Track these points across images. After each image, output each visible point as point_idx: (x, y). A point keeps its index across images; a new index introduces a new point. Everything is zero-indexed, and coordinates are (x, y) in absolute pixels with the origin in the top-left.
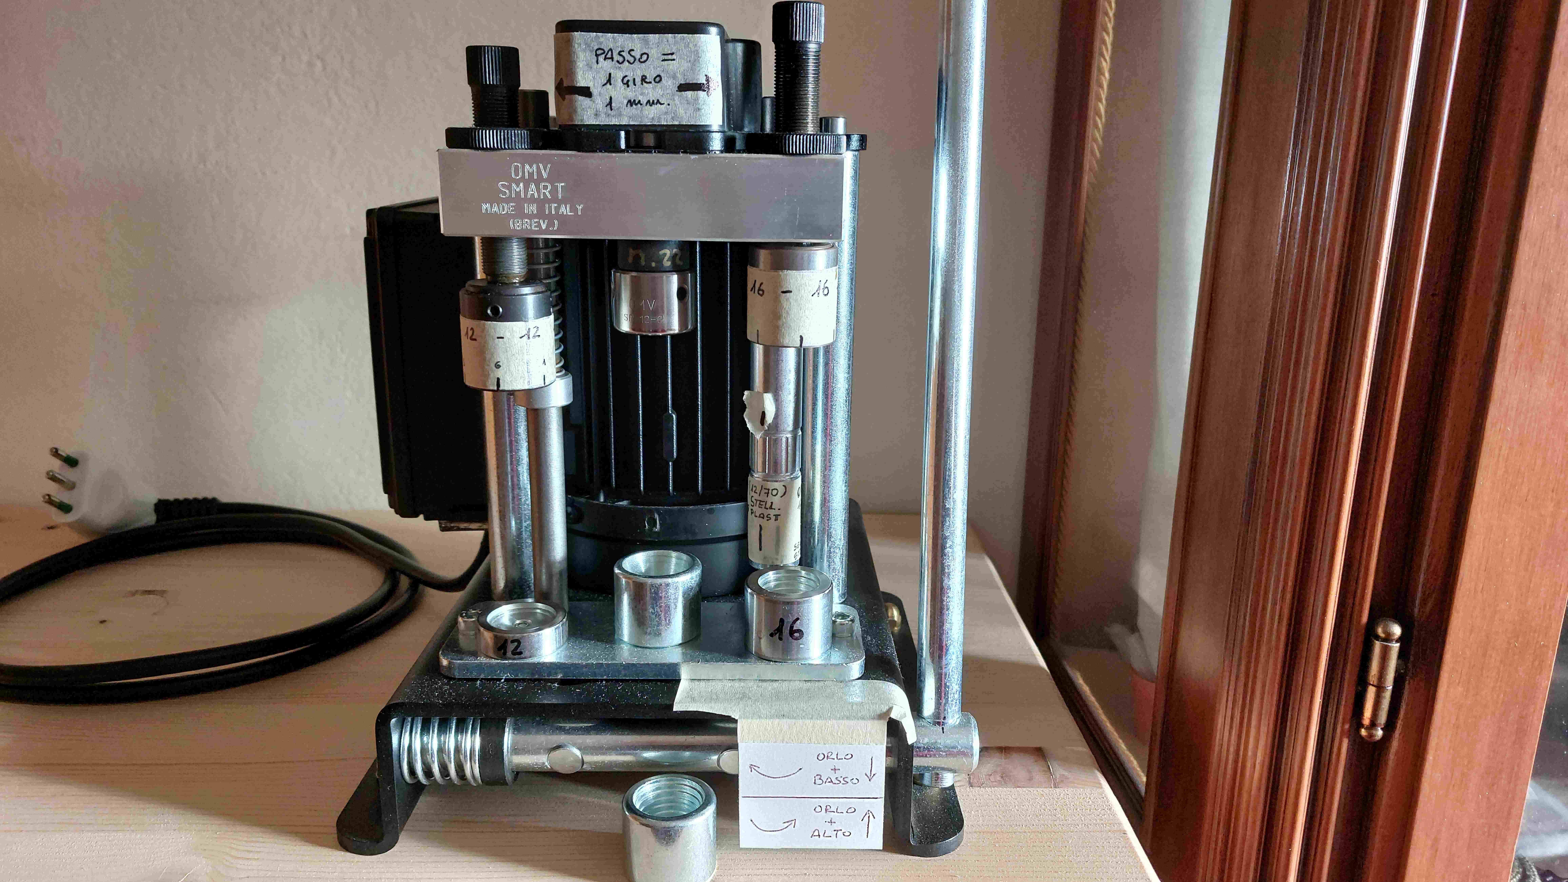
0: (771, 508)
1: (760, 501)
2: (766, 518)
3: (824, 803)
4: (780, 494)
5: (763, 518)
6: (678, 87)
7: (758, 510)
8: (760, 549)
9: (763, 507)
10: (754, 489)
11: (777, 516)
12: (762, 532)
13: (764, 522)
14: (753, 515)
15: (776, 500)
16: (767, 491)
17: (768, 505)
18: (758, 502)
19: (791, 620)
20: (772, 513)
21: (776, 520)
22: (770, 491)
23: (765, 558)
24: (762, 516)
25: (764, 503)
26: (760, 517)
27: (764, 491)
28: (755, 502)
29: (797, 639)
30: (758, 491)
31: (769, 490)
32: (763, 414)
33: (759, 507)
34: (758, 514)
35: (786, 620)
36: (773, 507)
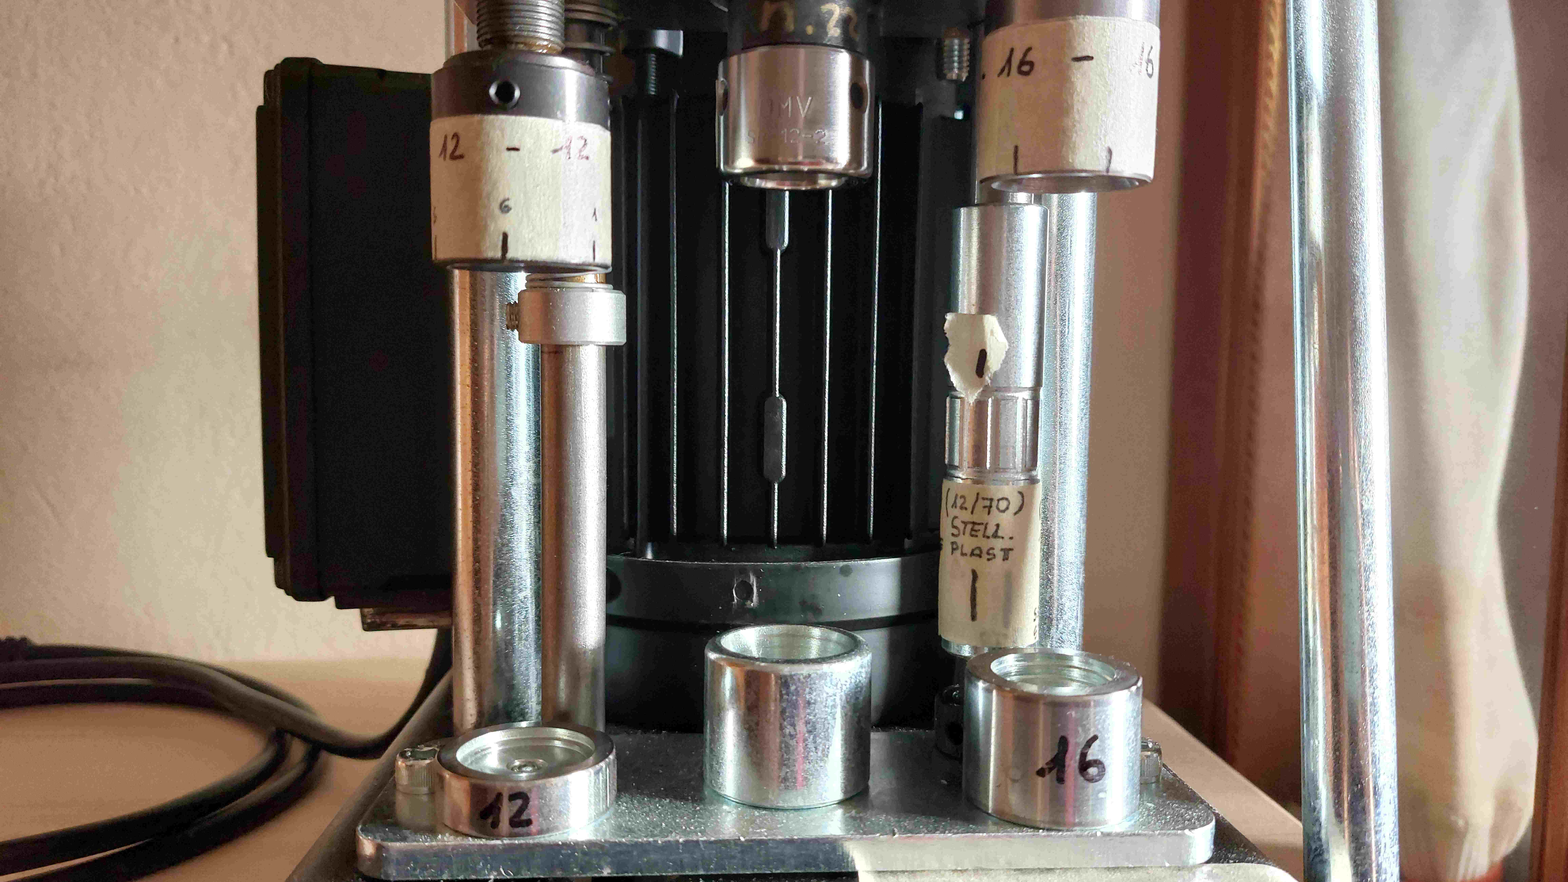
0: (995, 535)
1: (974, 523)
2: (985, 556)
4: (1013, 508)
5: (980, 557)
7: (967, 542)
8: (974, 617)
9: (980, 534)
10: (959, 502)
11: (1007, 551)
12: (977, 585)
13: (980, 564)
14: (958, 552)
15: (1006, 520)
16: (987, 503)
17: (991, 531)
18: (969, 527)
19: (1082, 740)
20: (998, 544)
21: (1005, 558)
22: (994, 504)
23: (982, 634)
24: (977, 553)
25: (982, 528)
26: (972, 554)
27: (981, 503)
28: (961, 526)
29: (1091, 780)
30: (969, 505)
31: (991, 500)
32: (983, 355)
33: (972, 536)
34: (967, 550)
35: (1072, 741)
36: (1000, 533)
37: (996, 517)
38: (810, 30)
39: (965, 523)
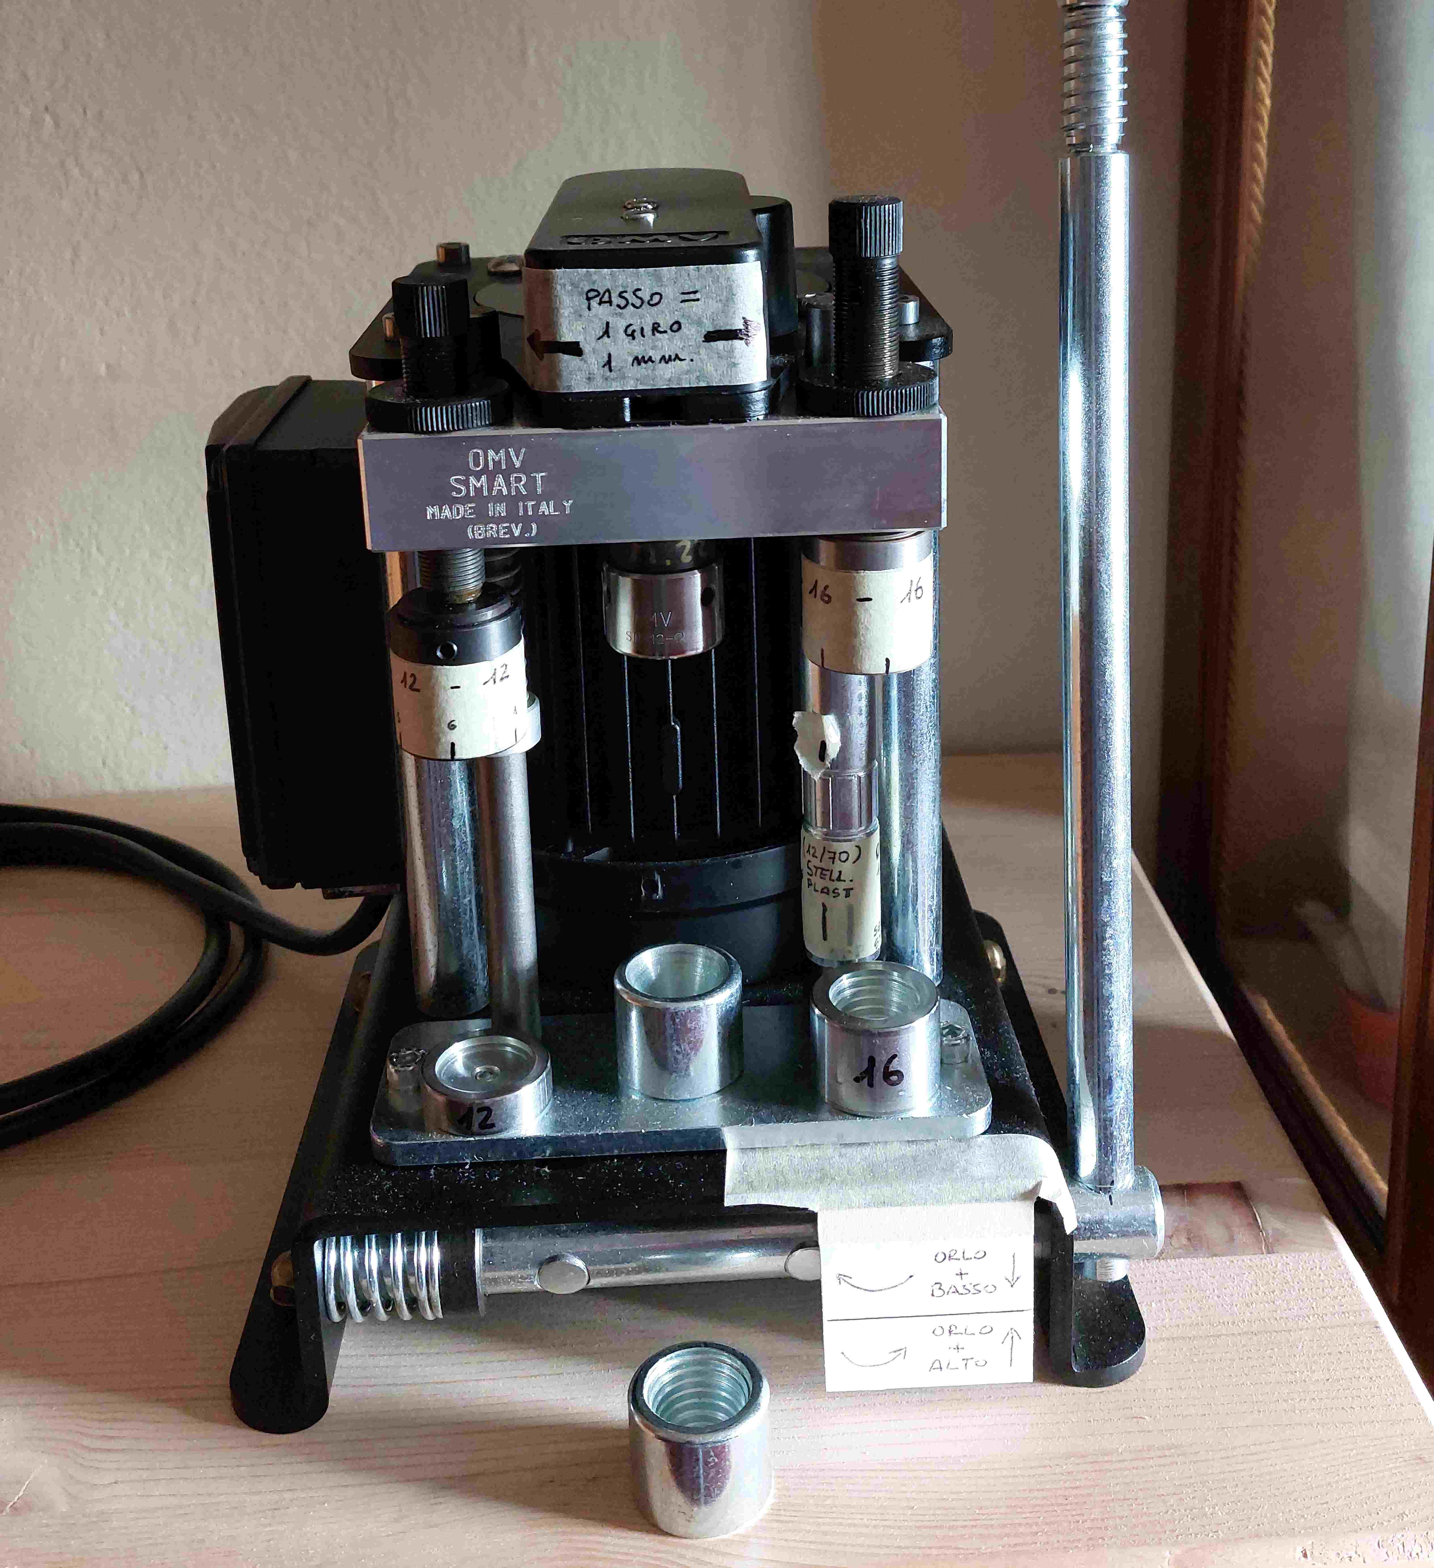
0: (839, 879)
1: (823, 869)
2: (832, 894)
3: (946, 1322)
4: (851, 860)
5: (828, 894)
6: (705, 336)
7: (818, 882)
8: (825, 939)
9: (828, 877)
10: (812, 851)
11: (848, 892)
12: (827, 914)
13: (829, 900)
14: (812, 888)
15: (847, 869)
16: (832, 855)
17: (835, 875)
18: (819, 871)
19: (885, 1059)
20: (841, 886)
21: (847, 896)
22: (837, 855)
23: (832, 951)
24: (825, 891)
25: (828, 873)
26: (822, 891)
27: (827, 855)
28: (814, 870)
29: (894, 1084)
30: (818, 854)
31: (835, 853)
32: (823, 745)
33: (821, 878)
34: (819, 888)
35: (877, 1059)
36: (842, 878)
37: (838, 866)
38: (668, 562)
39: (817, 868)
